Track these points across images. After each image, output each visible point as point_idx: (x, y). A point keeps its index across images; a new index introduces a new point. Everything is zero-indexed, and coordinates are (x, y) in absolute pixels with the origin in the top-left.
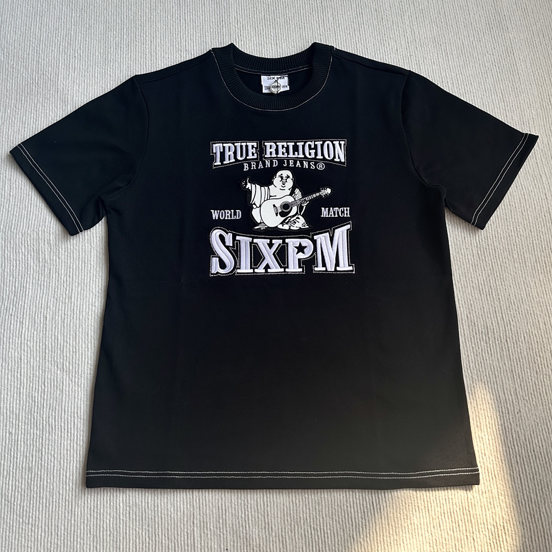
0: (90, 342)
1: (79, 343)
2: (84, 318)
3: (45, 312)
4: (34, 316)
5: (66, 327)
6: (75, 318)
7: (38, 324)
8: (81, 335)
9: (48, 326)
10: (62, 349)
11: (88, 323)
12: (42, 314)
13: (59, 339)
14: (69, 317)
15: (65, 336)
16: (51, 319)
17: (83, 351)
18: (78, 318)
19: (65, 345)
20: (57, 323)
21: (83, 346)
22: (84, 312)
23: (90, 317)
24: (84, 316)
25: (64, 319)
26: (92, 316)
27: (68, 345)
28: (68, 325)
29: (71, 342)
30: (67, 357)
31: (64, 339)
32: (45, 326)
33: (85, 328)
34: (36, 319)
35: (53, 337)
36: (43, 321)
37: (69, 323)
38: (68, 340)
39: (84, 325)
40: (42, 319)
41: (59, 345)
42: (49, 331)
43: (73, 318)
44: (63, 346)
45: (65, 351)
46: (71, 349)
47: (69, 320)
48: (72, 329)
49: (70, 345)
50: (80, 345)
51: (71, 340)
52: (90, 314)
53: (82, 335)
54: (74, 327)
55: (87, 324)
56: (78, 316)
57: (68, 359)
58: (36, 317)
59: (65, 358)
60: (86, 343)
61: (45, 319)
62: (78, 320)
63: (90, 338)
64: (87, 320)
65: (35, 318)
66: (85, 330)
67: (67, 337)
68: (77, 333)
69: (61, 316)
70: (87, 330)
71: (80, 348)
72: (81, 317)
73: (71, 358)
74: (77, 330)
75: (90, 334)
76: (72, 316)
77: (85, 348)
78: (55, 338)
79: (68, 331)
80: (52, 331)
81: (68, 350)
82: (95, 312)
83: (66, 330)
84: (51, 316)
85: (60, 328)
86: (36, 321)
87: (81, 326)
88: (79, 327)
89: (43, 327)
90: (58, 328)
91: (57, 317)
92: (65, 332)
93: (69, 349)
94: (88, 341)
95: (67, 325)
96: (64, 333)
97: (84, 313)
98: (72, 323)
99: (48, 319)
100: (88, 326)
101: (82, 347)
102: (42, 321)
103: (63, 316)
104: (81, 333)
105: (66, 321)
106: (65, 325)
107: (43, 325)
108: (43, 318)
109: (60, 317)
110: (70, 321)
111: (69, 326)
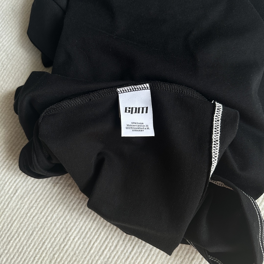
0: (40, 253)
1: (30, 245)
2: (51, 222)
3: (20, 184)
4: (6, 180)
5: (28, 217)
6: (43, 214)
7: (4, 192)
8: (36, 238)
9: (12, 202)
10: (9, 239)
11: (52, 230)
12: (15, 184)
13: (14, 226)
14: (38, 209)
15: (21, 228)
16: (20, 197)
17: (28, 258)
18: (46, 216)
19: (15, 237)
20: (23, 205)
21: (31, 253)
22: (56, 214)
23: (58, 225)
24: (53, 219)
25: (32, 207)
26: (61, 224)
27: (18, 240)
28: (32, 217)
29: (22, 239)
30: (9, 251)
31: (18, 229)
32: (9, 200)
33: (46, 234)
34: (6, 186)
35: (9, 219)
36: (12, 193)
37: (34, 214)
38: (21, 234)
39: (46, 229)
40: (11, 190)
41: (9, 232)
42: (10, 209)
43: (41, 213)
44: (13, 237)
45: (11, 244)
46: (18, 247)
47: (36, 211)
48: (32, 224)
49: (19, 240)
50: (29, 250)
51: (24, 236)
52: (60, 221)
53: (38, 239)
54: (36, 224)
55: (50, 230)
56: (47, 214)
57: (8, 255)
58: (8, 183)
59: (6, 251)
60: (36, 252)
61: (14, 192)
62: (45, 218)
63: (43, 249)
64: (53, 225)
65: (6, 183)
66: (44, 236)
67: (22, 229)
68: (35, 233)
69: (31, 202)
70: (45, 238)
71: (27, 253)
72: (49, 218)
73: (12, 256)
74: (37, 230)
75: (46, 244)
76: (41, 209)
77: (32, 256)
78: (11, 220)
79: (28, 223)
80: (13, 210)
81: (14, 245)
82: (67, 222)
83: (26, 220)
84: (22, 194)
85: (22, 213)
86: (5, 188)
87: (43, 227)
88: (41, 227)
89: (7, 200)
90: (20, 212)
91: (26, 199)
92: (24, 223)
93: (16, 245)
94: (39, 252)
95: (31, 215)
96: (22, 223)
97: (55, 216)
98: (36, 217)
99: (17, 194)
100: (50, 233)
101: (29, 253)
102: (10, 192)
103: (33, 202)
104: (38, 235)
105: (32, 210)
106: (29, 215)
107: (8, 198)
108: (14, 190)
109: (29, 202)
110: (36, 214)
111: (31, 219)
